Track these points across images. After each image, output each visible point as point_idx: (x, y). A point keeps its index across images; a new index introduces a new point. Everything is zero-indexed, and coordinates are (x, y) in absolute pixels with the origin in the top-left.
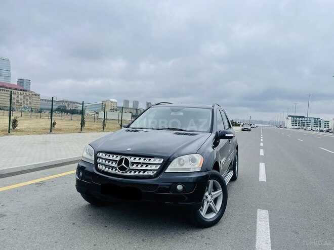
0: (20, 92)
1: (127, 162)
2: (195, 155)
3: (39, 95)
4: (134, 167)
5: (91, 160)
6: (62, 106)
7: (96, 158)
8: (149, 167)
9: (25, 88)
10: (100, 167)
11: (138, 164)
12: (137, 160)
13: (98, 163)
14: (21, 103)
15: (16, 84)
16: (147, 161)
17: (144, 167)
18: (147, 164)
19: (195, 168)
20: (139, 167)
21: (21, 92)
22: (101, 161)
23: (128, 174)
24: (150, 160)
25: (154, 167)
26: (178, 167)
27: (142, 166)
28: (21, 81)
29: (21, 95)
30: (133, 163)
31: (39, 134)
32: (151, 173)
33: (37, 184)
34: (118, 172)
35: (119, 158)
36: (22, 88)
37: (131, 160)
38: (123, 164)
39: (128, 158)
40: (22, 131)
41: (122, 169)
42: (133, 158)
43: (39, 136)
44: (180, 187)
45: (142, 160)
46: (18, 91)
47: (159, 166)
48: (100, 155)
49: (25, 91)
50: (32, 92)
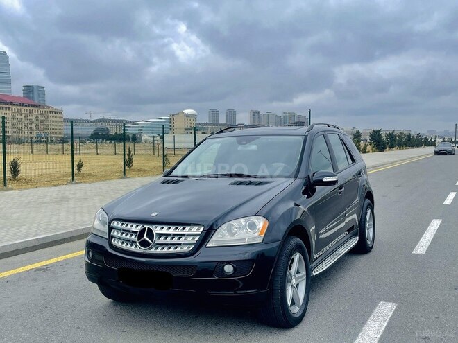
0: (28, 108)
1: (150, 234)
2: (254, 219)
3: (60, 113)
4: (162, 240)
5: (103, 232)
6: (101, 130)
7: (110, 229)
8: (182, 240)
9: (36, 101)
10: (115, 243)
11: (166, 235)
12: (165, 230)
13: (112, 237)
14: (32, 129)
15: (22, 96)
16: (180, 231)
17: (175, 240)
18: (180, 236)
19: (254, 238)
20: (168, 240)
21: (31, 109)
22: (115, 233)
23: (153, 251)
24: (184, 229)
25: (190, 240)
26: (228, 237)
27: (173, 238)
28: (29, 90)
29: (31, 114)
30: (160, 235)
31: (55, 185)
32: (185, 249)
33: (37, 269)
34: (139, 249)
35: (140, 228)
36: (31, 102)
37: (157, 230)
38: (145, 237)
39: (152, 227)
40: (27, 182)
41: (145, 244)
42: (159, 227)
43: (53, 189)
44: (229, 269)
45: (172, 230)
46: (26, 108)
47: (197, 238)
48: (115, 224)
49: (37, 106)
50: (48, 107)
